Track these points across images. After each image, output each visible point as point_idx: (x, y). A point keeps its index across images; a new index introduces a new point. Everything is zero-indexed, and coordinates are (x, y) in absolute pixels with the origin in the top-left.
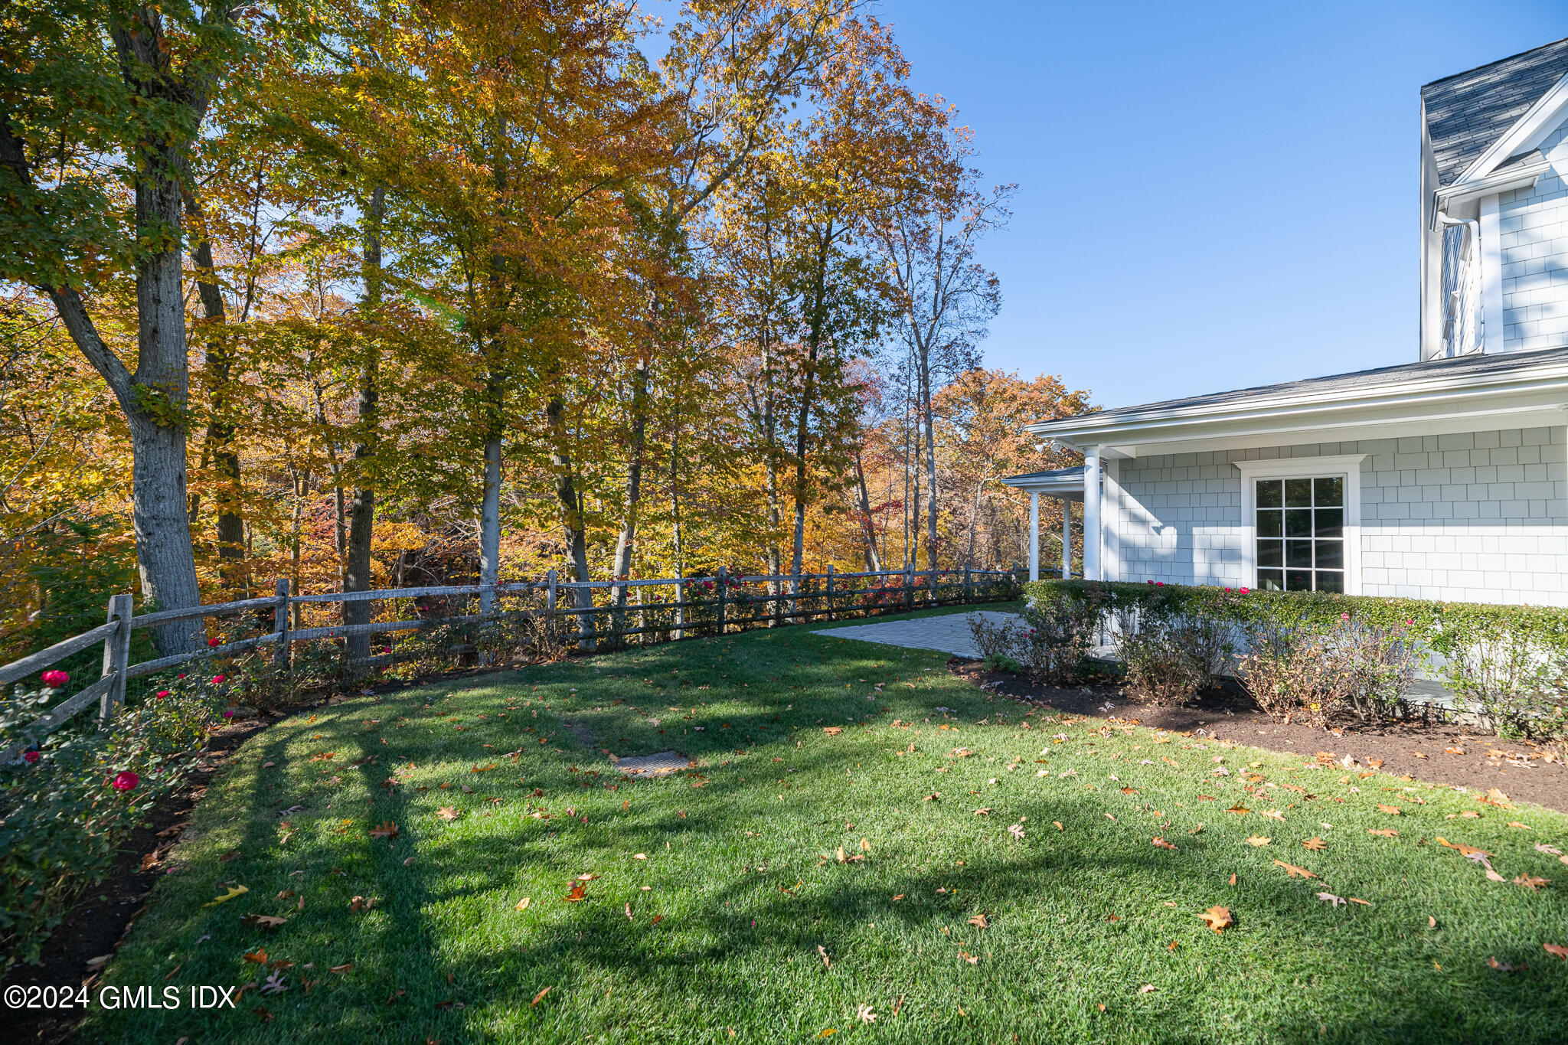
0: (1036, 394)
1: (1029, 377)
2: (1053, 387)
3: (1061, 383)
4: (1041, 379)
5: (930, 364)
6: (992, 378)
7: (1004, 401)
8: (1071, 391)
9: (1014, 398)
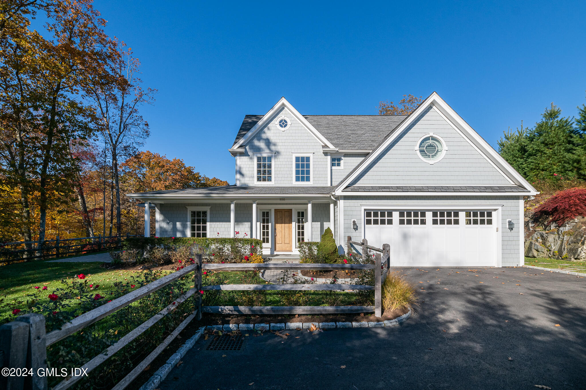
0: (173, 166)
1: (171, 158)
2: (180, 164)
3: (183, 162)
4: (175, 160)
5: (117, 152)
6: (155, 156)
7: (159, 166)
8: (187, 166)
9: (163, 166)
